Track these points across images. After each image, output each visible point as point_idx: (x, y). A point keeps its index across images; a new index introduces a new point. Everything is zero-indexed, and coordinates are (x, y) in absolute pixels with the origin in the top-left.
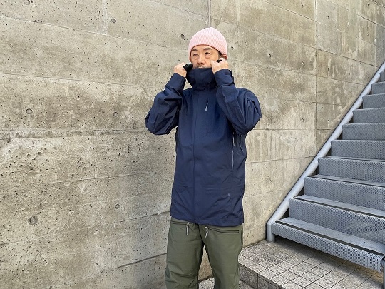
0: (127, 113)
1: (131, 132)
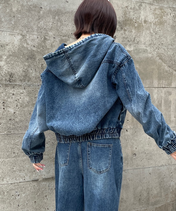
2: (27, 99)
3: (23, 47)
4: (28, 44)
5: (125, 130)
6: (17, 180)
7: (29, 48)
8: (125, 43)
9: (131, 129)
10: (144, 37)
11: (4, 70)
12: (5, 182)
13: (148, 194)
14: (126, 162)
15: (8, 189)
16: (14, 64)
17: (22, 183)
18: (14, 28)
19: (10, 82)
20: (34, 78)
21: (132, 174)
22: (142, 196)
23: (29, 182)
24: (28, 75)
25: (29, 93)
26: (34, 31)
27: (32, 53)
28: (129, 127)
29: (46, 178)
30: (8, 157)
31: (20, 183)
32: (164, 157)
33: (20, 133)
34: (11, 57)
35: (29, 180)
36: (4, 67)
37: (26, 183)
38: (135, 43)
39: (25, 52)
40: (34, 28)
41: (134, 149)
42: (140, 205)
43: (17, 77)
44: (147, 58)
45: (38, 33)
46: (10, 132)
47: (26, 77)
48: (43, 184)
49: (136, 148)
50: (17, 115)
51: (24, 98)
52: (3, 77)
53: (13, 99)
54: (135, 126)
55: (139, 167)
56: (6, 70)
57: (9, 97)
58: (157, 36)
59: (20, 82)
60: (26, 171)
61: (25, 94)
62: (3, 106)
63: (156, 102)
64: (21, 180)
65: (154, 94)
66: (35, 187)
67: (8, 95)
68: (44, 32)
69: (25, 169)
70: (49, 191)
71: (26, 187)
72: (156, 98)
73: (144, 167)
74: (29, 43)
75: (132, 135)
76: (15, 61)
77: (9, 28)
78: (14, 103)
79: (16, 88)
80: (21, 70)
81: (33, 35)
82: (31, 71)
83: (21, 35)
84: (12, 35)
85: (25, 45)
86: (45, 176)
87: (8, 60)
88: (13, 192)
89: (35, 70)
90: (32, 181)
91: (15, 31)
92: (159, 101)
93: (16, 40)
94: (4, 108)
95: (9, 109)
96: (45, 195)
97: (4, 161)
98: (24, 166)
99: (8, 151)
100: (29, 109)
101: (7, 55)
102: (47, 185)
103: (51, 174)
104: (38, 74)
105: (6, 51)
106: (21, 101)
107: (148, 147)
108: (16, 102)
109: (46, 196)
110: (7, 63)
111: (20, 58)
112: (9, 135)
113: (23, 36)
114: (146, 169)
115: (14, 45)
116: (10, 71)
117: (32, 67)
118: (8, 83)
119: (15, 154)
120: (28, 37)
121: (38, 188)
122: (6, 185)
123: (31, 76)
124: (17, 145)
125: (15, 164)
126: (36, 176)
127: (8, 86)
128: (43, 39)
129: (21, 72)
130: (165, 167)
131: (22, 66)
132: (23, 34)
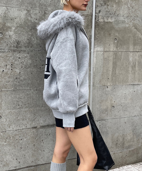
0: (11, 33)
1: (14, 51)
2: (30, 61)
3: (28, 20)
4: (31, 17)
5: (106, 87)
6: (20, 127)
7: (32, 21)
8: (107, 15)
9: (110, 85)
10: (123, 10)
11: (13, 39)
12: (11, 129)
13: (123, 139)
14: (106, 113)
15: (13, 134)
16: (20, 33)
17: (24, 130)
18: (21, 4)
19: (17, 48)
20: (36, 44)
21: (111, 122)
22: (118, 141)
23: (30, 129)
24: (31, 43)
25: (31, 57)
26: (36, 7)
27: (35, 25)
28: (109, 84)
29: (43, 125)
30: (14, 108)
31: (23, 129)
32: (137, 109)
33: (23, 89)
34: (18, 28)
35: (30, 127)
36: (13, 36)
37: (27, 129)
38: (115, 16)
39: (30, 24)
40: (37, 4)
41: (113, 102)
42: (117, 148)
43: (23, 44)
44: (125, 28)
45: (40, 8)
46: (16, 88)
47: (29, 44)
48: (40, 130)
49: (115, 102)
50: (22, 74)
51: (27, 61)
52: (12, 44)
53: (19, 62)
54: (114, 83)
55: (117, 117)
56: (14, 39)
57: (16, 61)
58: (133, 10)
59: (25, 48)
60: (28, 119)
61: (29, 57)
62: (11, 68)
63: (132, 64)
64: (24, 127)
65: (130, 57)
66: (34, 133)
67: (15, 58)
68: (44, 7)
69: (26, 118)
70: (45, 136)
71: (27, 133)
72: (131, 61)
73: (120, 117)
74: (33, 17)
75: (112, 90)
76: (21, 31)
77: (18, 5)
78: (20, 65)
79: (21, 53)
80: (26, 38)
81: (36, 10)
82: (33, 39)
83: (27, 10)
84: (20, 10)
85: (29, 18)
86: (42, 124)
87: (16, 31)
88: (17, 137)
89: (37, 38)
90: (32, 128)
91: (22, 7)
92: (134, 63)
93: (23, 14)
94: (12, 69)
95: (16, 70)
96: (42, 139)
97: (10, 111)
98: (26, 116)
99: (14, 104)
100: (31, 70)
101: (15, 27)
102: (44, 131)
103: (47, 123)
104: (39, 41)
105: (15, 24)
106: (25, 64)
107: (124, 101)
108: (22, 64)
109: (42, 141)
110: (15, 32)
111: (25, 29)
112: (15, 91)
113: (28, 11)
114: (122, 119)
115: (21, 19)
116: (17, 39)
117: (34, 36)
118: (16, 49)
119: (19, 106)
120: (32, 12)
121: (36, 134)
122: (12, 131)
123: (33, 43)
124: (21, 98)
125: (19, 114)
126: (35, 124)
127: (15, 52)
128: (43, 13)
129: (26, 40)
130: (138, 117)
131: (26, 35)
132: (28, 10)
